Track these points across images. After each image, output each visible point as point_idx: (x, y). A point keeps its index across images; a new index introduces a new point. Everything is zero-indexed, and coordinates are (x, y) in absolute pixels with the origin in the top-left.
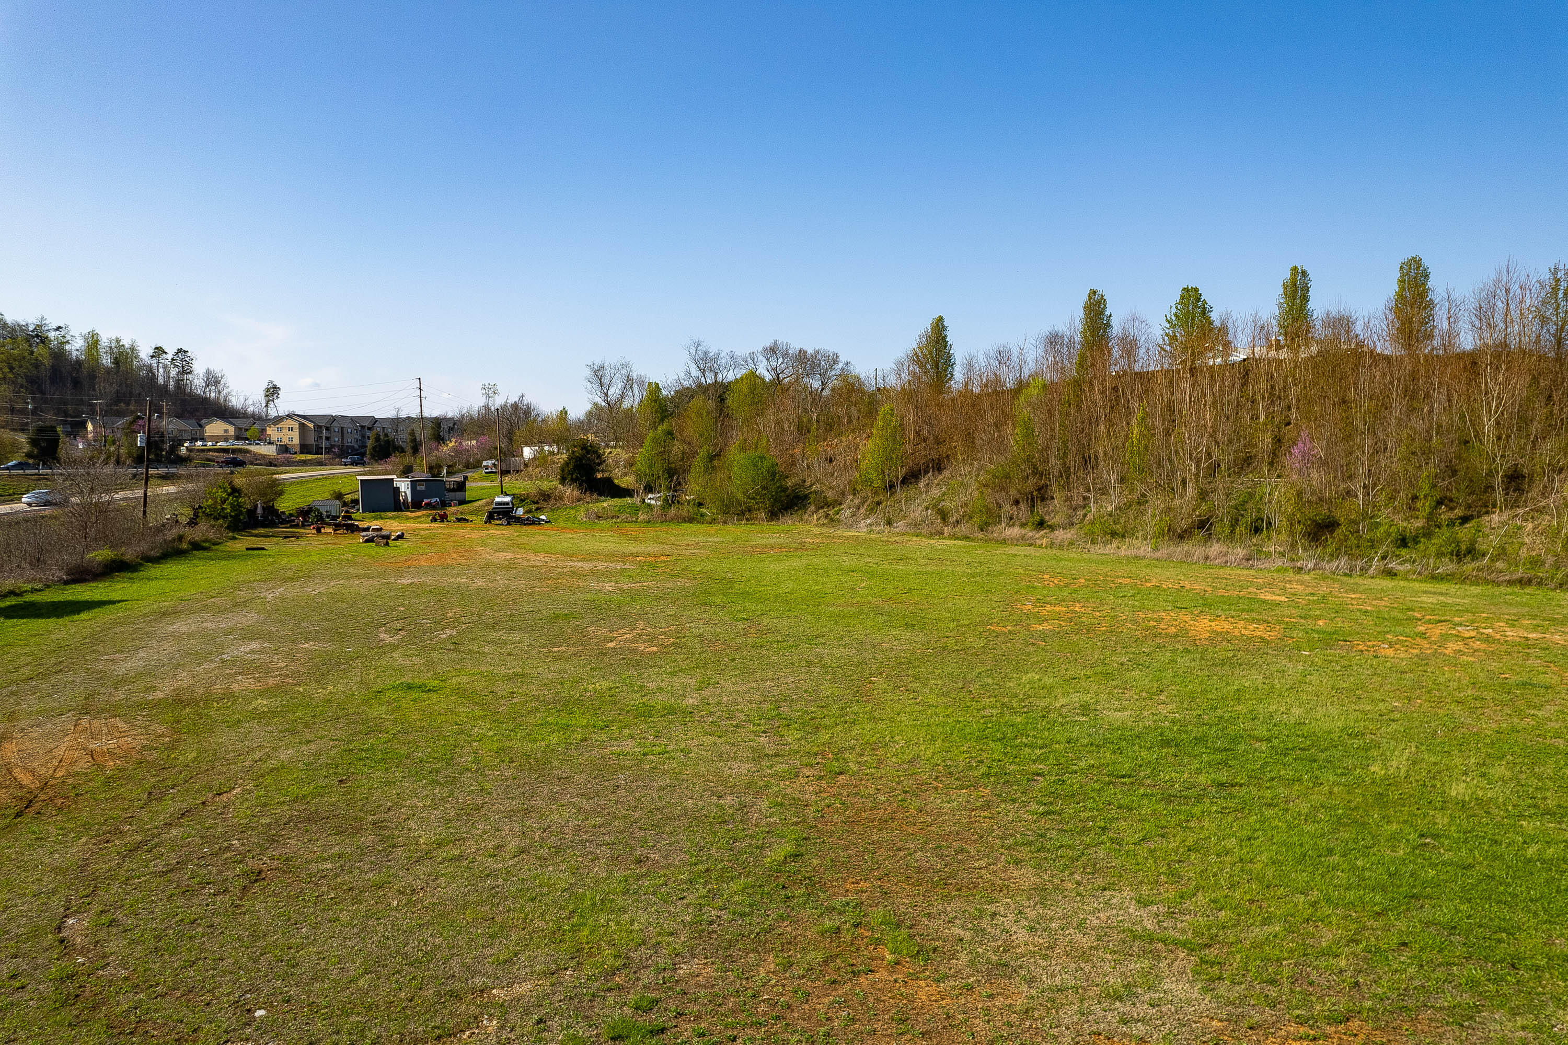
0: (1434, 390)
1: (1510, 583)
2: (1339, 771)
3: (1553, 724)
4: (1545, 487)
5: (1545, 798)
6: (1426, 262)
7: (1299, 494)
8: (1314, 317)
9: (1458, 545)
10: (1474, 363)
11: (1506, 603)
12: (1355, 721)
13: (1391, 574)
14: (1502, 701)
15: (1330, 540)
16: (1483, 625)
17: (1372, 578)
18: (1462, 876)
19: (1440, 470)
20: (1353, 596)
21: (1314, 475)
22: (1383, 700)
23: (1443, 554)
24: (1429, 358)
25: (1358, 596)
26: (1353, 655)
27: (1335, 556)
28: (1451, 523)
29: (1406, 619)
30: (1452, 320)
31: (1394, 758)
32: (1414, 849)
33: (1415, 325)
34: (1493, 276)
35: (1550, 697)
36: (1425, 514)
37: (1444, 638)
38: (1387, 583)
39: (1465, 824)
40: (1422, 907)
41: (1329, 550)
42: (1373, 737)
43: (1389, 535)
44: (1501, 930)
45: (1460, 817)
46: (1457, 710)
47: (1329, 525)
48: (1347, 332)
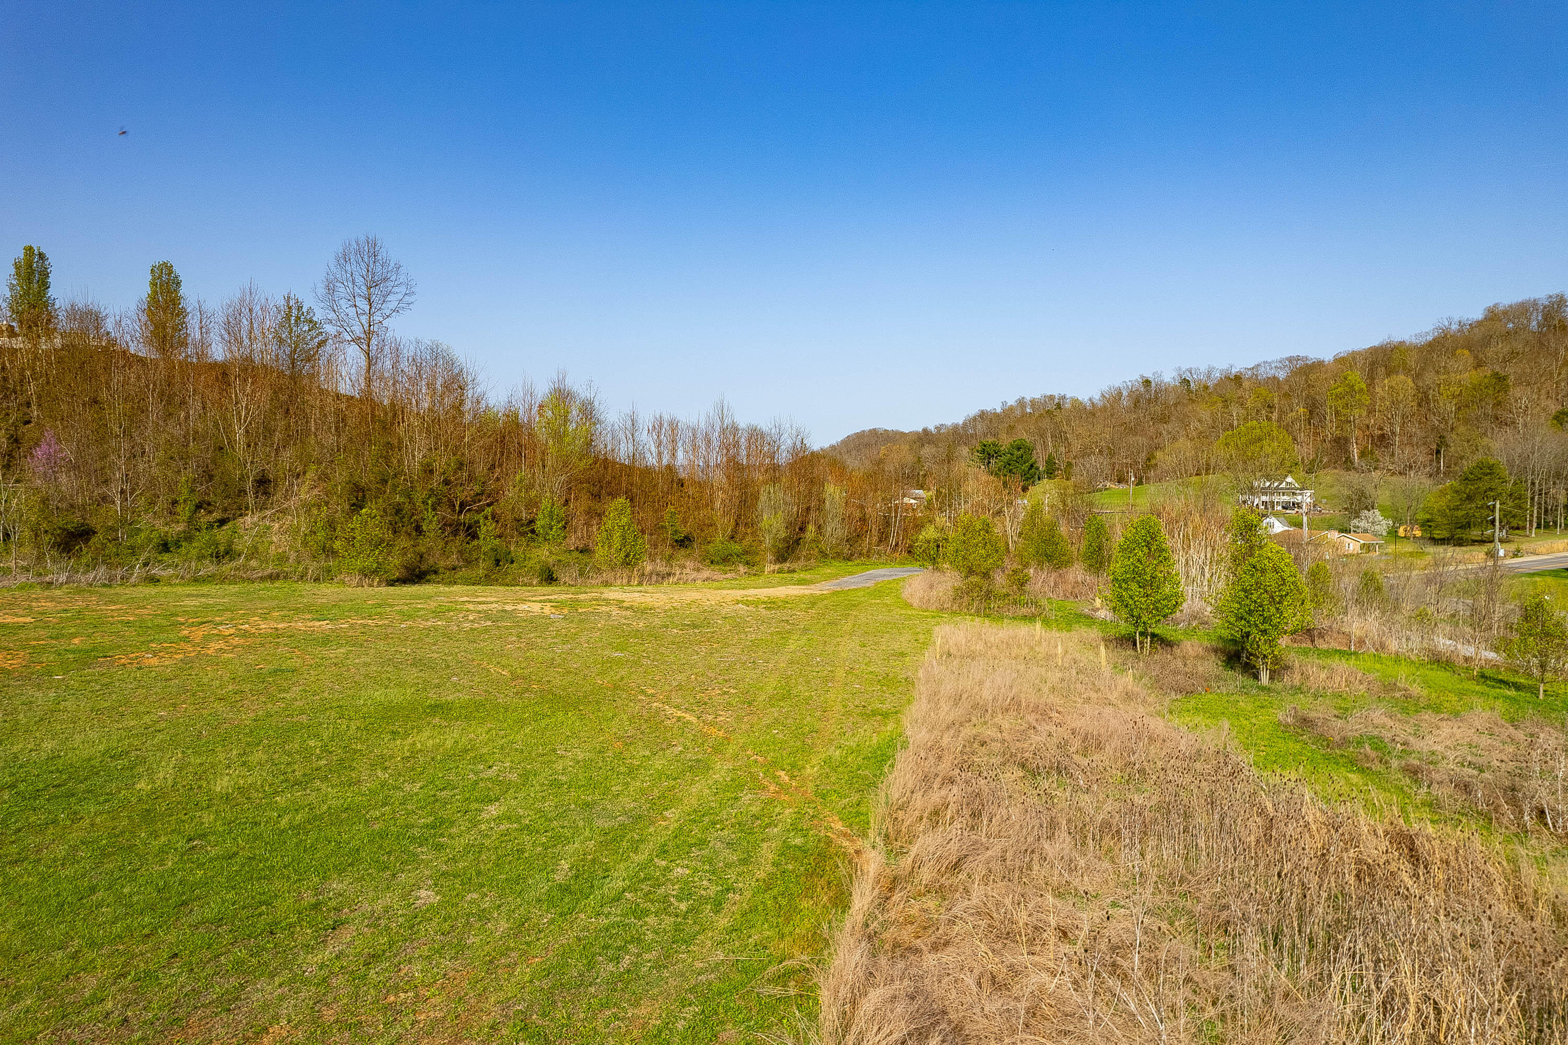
0: (189, 397)
1: (262, 579)
2: (101, 799)
3: (298, 703)
4: (287, 490)
5: (294, 771)
6: (177, 269)
7: (45, 501)
8: (56, 307)
9: (217, 547)
10: (225, 374)
11: (259, 598)
12: (118, 741)
13: (154, 580)
14: (258, 691)
15: (85, 550)
16: (241, 621)
17: (134, 586)
18: (227, 866)
19: (198, 475)
20: (113, 608)
21: (63, 479)
22: (148, 712)
23: (204, 557)
24: (184, 365)
25: (118, 607)
26: (115, 670)
27: (92, 566)
28: (210, 526)
29: (170, 625)
30: (204, 330)
31: (161, 769)
32: (182, 856)
33: (169, 331)
34: (238, 295)
35: (294, 679)
36: (185, 518)
37: (207, 639)
38: (151, 590)
39: (229, 816)
40: (191, 910)
41: (84, 561)
42: (138, 753)
43: (150, 540)
44: (261, 903)
45: (224, 810)
46: (219, 706)
47: (84, 534)
48: (97, 328)
